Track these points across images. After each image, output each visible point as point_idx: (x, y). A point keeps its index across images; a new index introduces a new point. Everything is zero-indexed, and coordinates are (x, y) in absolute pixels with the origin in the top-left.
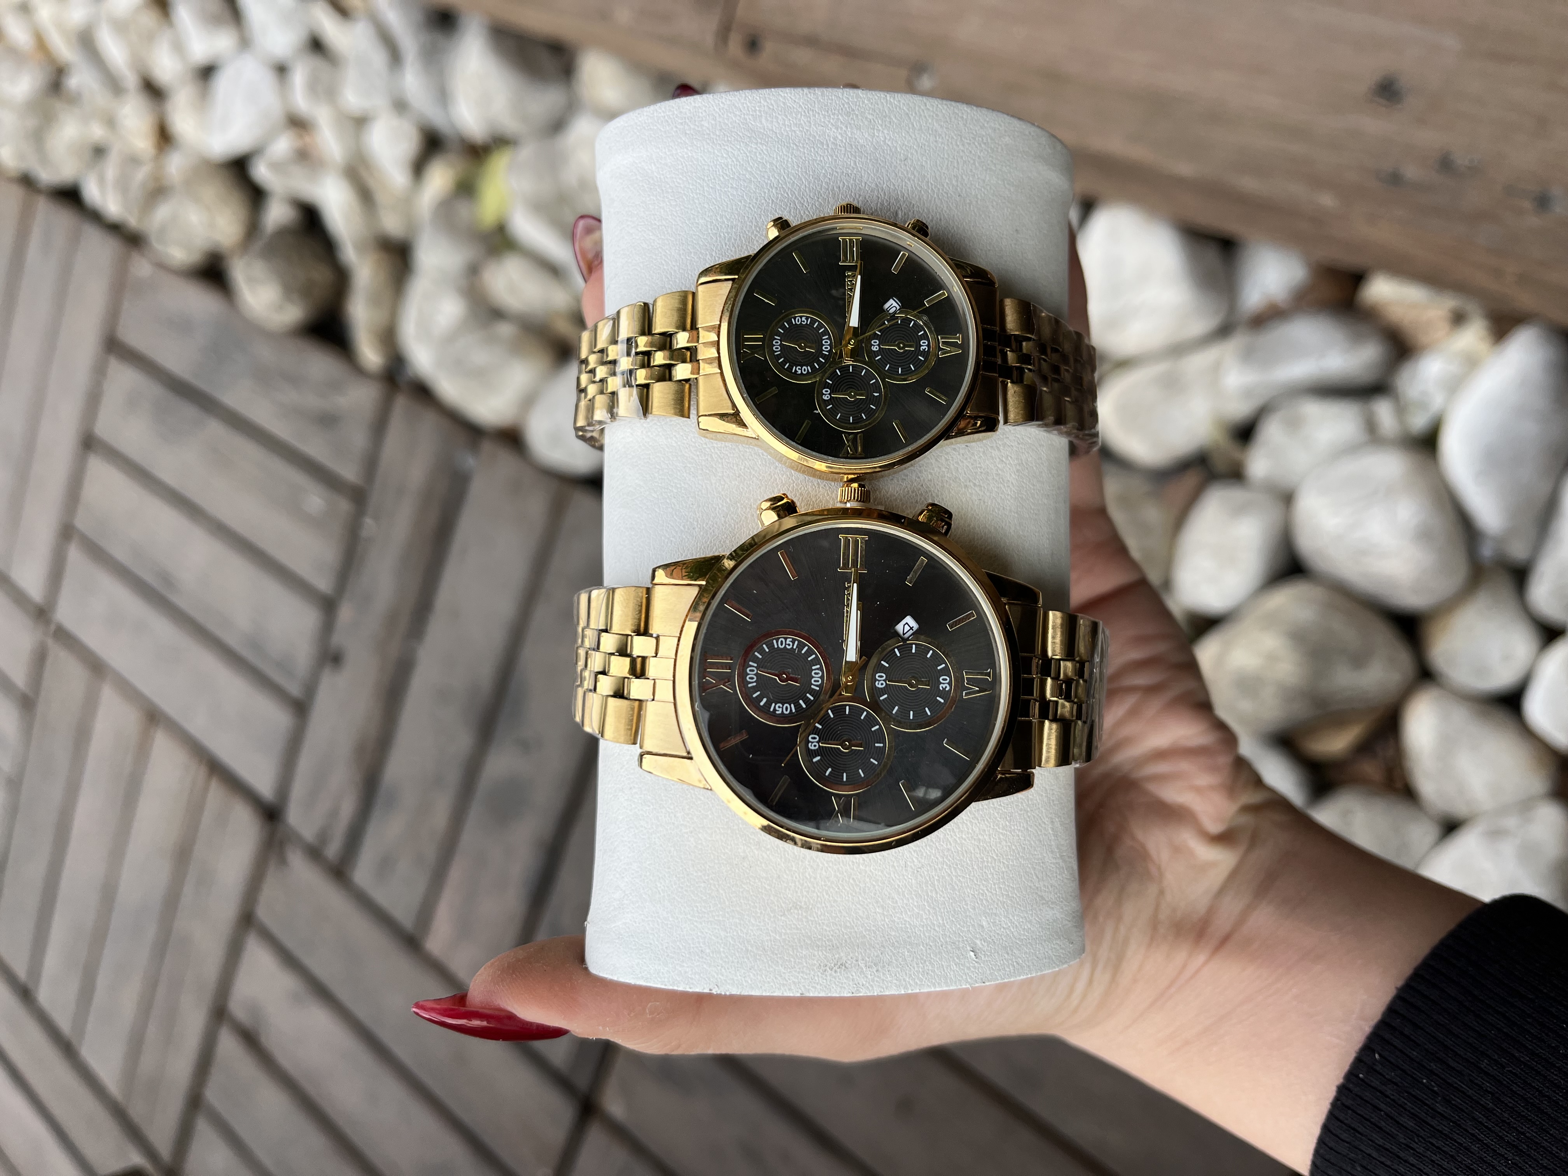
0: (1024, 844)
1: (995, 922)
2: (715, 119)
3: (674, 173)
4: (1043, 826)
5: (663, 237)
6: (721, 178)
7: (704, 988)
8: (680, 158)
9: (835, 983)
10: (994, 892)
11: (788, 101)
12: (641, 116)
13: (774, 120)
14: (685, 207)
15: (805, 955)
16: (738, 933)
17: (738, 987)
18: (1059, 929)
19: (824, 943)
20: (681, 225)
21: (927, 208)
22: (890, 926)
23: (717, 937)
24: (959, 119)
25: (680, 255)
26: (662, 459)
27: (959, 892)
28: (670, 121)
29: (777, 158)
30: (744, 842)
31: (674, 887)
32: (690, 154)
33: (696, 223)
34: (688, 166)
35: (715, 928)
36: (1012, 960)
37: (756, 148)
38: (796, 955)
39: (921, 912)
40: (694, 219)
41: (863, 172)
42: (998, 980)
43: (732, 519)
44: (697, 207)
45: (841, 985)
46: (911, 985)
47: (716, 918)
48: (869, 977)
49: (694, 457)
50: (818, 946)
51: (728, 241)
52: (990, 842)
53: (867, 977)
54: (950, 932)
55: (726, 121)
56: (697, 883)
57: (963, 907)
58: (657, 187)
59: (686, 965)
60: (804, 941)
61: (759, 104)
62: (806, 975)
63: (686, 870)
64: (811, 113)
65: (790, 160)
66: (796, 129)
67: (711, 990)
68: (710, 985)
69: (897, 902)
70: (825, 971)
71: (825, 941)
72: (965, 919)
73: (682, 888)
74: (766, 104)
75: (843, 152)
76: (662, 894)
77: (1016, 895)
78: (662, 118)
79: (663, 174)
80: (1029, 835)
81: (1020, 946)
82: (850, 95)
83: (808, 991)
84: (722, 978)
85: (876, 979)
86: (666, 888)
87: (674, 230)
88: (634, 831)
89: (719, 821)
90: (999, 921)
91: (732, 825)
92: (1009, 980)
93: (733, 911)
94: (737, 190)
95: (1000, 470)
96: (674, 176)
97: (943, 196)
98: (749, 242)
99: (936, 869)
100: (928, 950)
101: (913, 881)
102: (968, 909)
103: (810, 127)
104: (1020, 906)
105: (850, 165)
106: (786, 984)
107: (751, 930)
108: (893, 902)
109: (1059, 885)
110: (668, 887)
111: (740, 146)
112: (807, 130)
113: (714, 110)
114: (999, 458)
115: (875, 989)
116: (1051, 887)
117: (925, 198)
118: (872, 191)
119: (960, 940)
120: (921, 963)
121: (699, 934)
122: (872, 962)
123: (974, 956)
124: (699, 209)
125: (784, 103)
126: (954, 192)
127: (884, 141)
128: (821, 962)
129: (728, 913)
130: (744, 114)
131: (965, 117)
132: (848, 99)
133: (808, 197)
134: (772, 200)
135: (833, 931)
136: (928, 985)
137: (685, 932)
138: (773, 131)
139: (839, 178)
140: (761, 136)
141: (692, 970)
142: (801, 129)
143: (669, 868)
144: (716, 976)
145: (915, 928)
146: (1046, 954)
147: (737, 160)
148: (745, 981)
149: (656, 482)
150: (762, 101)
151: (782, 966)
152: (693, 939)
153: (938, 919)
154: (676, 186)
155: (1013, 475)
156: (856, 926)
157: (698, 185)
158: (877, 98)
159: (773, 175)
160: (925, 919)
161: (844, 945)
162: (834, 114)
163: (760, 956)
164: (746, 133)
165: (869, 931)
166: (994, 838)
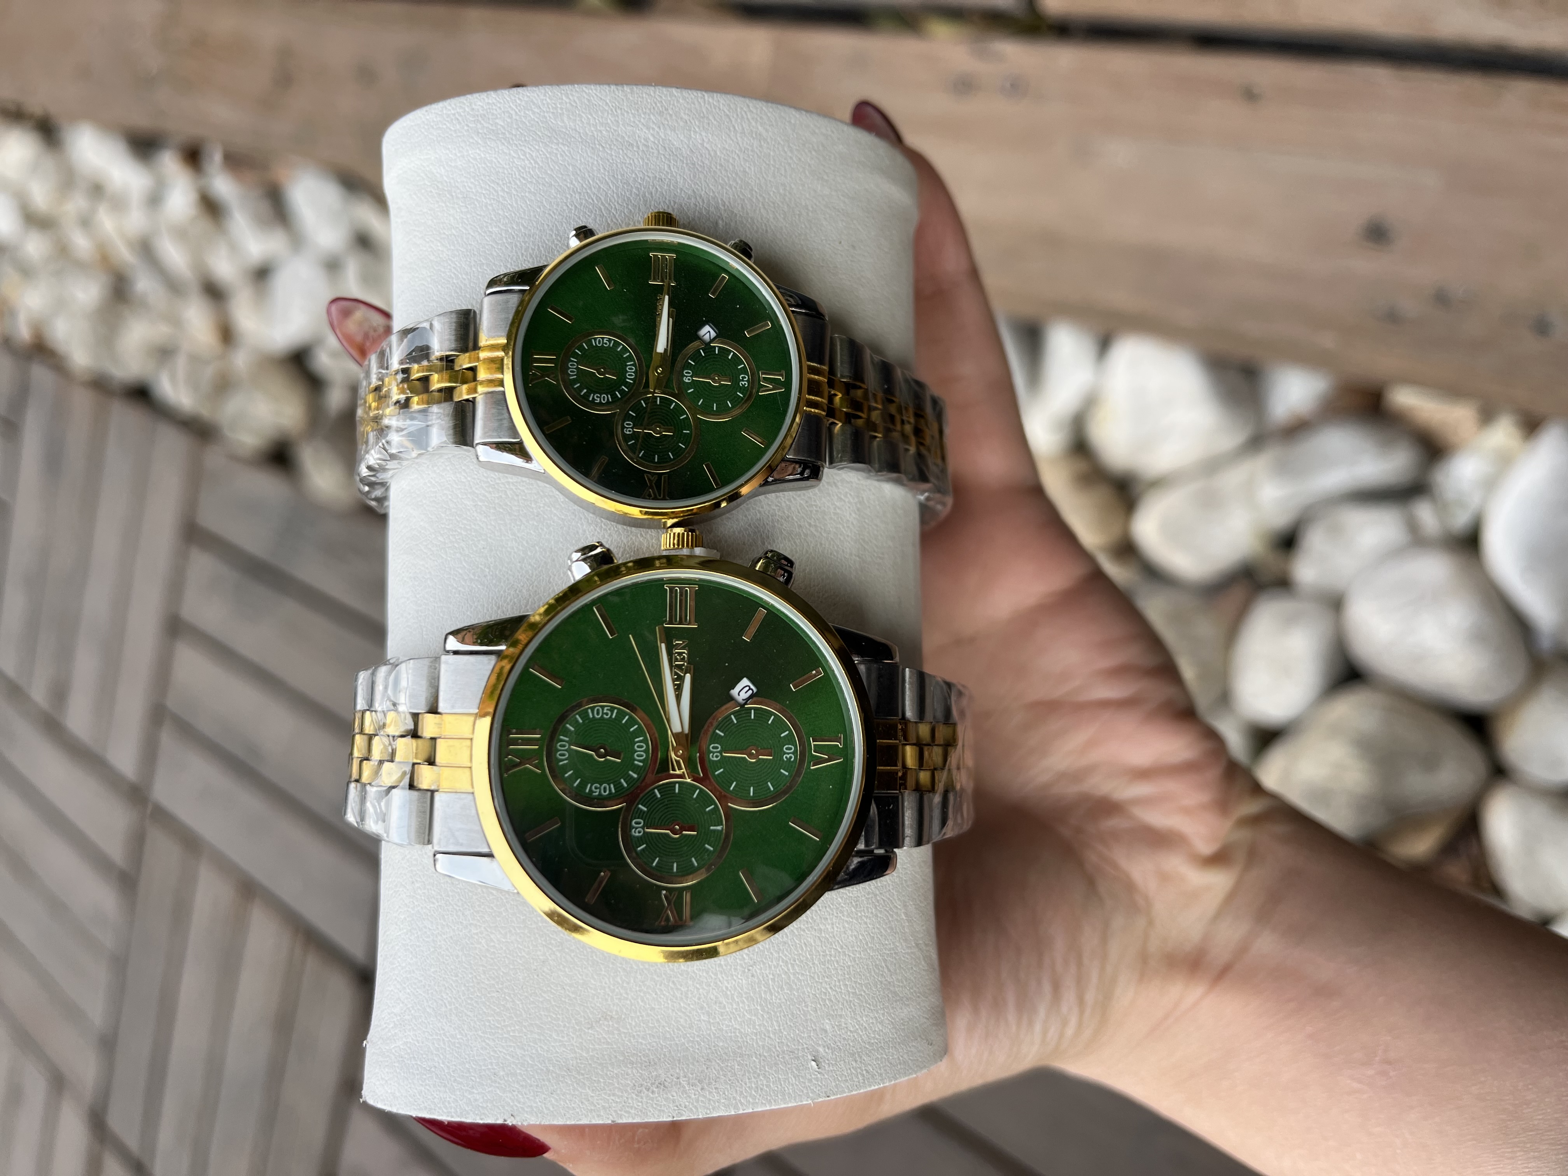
0: (872, 933)
1: (840, 1025)
2: (510, 117)
3: (465, 177)
4: (895, 911)
5: (452, 248)
6: (518, 182)
7: (497, 1119)
8: (471, 160)
9: (652, 1106)
10: (838, 990)
11: (593, 97)
12: (428, 115)
13: (578, 119)
14: (478, 215)
15: (616, 1074)
16: (537, 1050)
17: (537, 1116)
18: (916, 1029)
19: (639, 1058)
20: (472, 234)
21: (751, 218)
22: (717, 1035)
23: (513, 1057)
24: (787, 123)
25: (471, 267)
26: (450, 497)
27: (798, 992)
28: (460, 118)
29: (581, 160)
30: (544, 943)
31: (463, 998)
32: (483, 155)
33: (489, 231)
34: (481, 169)
35: (511, 1046)
36: (860, 1068)
37: (557, 149)
38: (606, 1074)
39: (753, 1018)
40: (487, 227)
41: (678, 177)
42: (845, 1093)
43: (530, 564)
44: (490, 214)
45: (659, 1108)
46: (742, 1104)
47: (511, 1034)
48: (693, 1096)
49: (486, 494)
50: (632, 1063)
51: (525, 251)
52: (833, 932)
53: (690, 1097)
54: (787, 1039)
55: (524, 120)
56: (489, 993)
57: (803, 1010)
58: (446, 193)
59: (476, 1092)
60: (616, 1057)
61: (560, 101)
62: (619, 1098)
63: (476, 978)
64: (619, 111)
65: (595, 163)
66: (602, 129)
67: (505, 1120)
68: (504, 1114)
69: (725, 1006)
70: (640, 1092)
71: (640, 1056)
72: (805, 1024)
73: (472, 999)
74: (568, 101)
75: (655, 155)
76: (449, 1007)
77: (865, 992)
78: (451, 116)
79: (453, 178)
80: (879, 923)
81: (870, 1052)
82: (663, 93)
83: (621, 1117)
84: (518, 1105)
85: (701, 1099)
86: (453, 1000)
87: (465, 240)
88: (417, 933)
89: (514, 919)
90: (846, 1024)
91: (529, 923)
92: (858, 1092)
93: (531, 1024)
94: (535, 194)
95: (839, 508)
96: (465, 180)
97: (769, 205)
98: (549, 253)
99: (770, 967)
100: (762, 1061)
101: (744, 981)
102: (808, 1011)
103: (618, 126)
104: (870, 1004)
105: (664, 169)
106: (594, 1110)
107: (553, 1046)
108: (720, 1007)
109: (915, 978)
110: (455, 999)
111: (539, 146)
112: (615, 131)
113: (510, 107)
114: (837, 495)
115: (700, 1110)
116: (906, 981)
117: (749, 207)
118: (689, 198)
119: (800, 1048)
120: (754, 1077)
121: (492, 1053)
122: (696, 1079)
123: (816, 1067)
124: (493, 216)
125: (589, 101)
126: (782, 203)
127: (702, 145)
128: (636, 1081)
129: (525, 1027)
130: (544, 112)
131: (793, 121)
132: (661, 97)
133: (616, 204)
134: (576, 207)
135: (649, 1043)
136: (762, 1103)
137: (475, 1052)
138: (576, 130)
139: (651, 184)
140: (562, 136)
141: (483, 1097)
142: (608, 129)
143: (457, 976)
144: (511, 1104)
145: (746, 1037)
146: (901, 1058)
147: (536, 162)
148: (546, 1108)
149: (442, 524)
150: (564, 98)
151: (589, 1089)
152: (485, 1060)
153: (773, 1024)
154: (468, 191)
155: (854, 515)
156: (677, 1037)
157: (491, 190)
158: (693, 97)
159: (576, 180)
160: (759, 1025)
161: (662, 1060)
162: (645, 113)
163: (563, 1077)
164: (546, 133)
165: (693, 1042)
166: (837, 927)
